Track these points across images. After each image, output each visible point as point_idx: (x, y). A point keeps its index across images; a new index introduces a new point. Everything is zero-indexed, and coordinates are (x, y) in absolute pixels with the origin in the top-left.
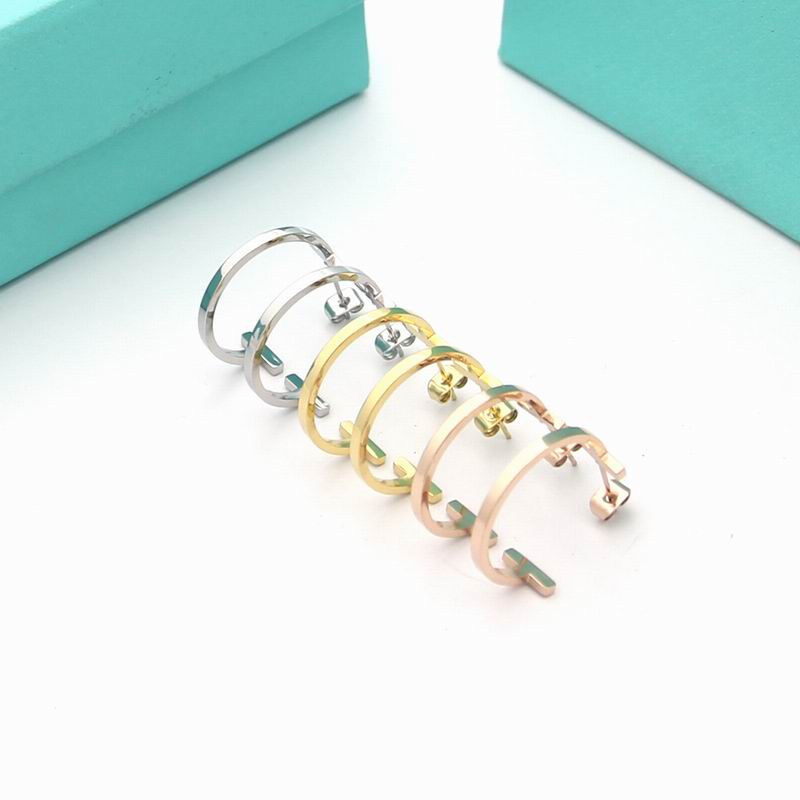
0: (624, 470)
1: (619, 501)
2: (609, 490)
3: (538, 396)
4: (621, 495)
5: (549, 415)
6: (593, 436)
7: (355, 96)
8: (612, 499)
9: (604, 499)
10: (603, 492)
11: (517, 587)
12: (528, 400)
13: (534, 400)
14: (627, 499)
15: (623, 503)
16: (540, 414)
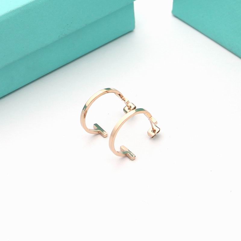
0: (157, 122)
1: (156, 132)
2: (153, 129)
3: (121, 93)
4: (157, 130)
5: (124, 98)
6: (148, 112)
7: (131, 32)
8: (154, 131)
9: (152, 131)
10: (152, 129)
11: (124, 157)
12: (119, 94)
13: (120, 94)
14: (159, 131)
15: (157, 133)
16: (121, 98)
